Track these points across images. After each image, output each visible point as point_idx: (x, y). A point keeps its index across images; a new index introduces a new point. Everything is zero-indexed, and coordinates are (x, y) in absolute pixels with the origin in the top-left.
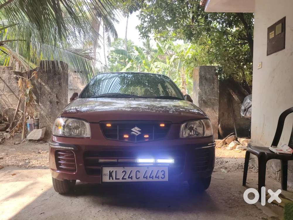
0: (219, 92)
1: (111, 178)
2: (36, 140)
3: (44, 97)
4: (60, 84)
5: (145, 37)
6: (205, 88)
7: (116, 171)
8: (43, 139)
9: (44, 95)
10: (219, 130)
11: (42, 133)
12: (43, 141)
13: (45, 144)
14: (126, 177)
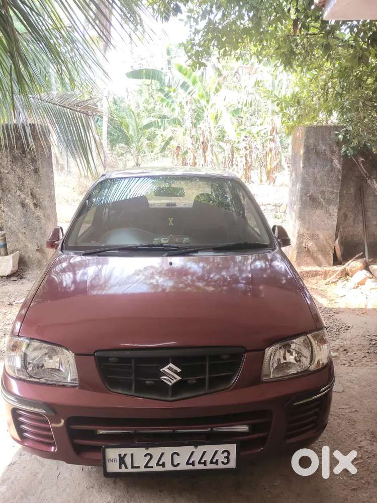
0: (340, 177)
1: (123, 466)
2: (4, 276)
3: (9, 196)
4: (36, 171)
5: (198, 65)
6: (315, 170)
7: (132, 455)
8: (17, 271)
9: (9, 191)
10: (336, 249)
11: (13, 263)
12: (17, 276)
13: (20, 282)
14: (153, 463)
